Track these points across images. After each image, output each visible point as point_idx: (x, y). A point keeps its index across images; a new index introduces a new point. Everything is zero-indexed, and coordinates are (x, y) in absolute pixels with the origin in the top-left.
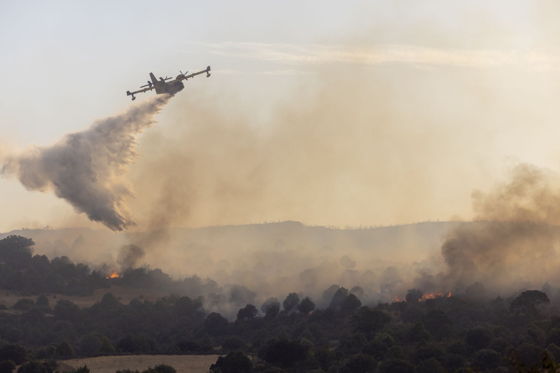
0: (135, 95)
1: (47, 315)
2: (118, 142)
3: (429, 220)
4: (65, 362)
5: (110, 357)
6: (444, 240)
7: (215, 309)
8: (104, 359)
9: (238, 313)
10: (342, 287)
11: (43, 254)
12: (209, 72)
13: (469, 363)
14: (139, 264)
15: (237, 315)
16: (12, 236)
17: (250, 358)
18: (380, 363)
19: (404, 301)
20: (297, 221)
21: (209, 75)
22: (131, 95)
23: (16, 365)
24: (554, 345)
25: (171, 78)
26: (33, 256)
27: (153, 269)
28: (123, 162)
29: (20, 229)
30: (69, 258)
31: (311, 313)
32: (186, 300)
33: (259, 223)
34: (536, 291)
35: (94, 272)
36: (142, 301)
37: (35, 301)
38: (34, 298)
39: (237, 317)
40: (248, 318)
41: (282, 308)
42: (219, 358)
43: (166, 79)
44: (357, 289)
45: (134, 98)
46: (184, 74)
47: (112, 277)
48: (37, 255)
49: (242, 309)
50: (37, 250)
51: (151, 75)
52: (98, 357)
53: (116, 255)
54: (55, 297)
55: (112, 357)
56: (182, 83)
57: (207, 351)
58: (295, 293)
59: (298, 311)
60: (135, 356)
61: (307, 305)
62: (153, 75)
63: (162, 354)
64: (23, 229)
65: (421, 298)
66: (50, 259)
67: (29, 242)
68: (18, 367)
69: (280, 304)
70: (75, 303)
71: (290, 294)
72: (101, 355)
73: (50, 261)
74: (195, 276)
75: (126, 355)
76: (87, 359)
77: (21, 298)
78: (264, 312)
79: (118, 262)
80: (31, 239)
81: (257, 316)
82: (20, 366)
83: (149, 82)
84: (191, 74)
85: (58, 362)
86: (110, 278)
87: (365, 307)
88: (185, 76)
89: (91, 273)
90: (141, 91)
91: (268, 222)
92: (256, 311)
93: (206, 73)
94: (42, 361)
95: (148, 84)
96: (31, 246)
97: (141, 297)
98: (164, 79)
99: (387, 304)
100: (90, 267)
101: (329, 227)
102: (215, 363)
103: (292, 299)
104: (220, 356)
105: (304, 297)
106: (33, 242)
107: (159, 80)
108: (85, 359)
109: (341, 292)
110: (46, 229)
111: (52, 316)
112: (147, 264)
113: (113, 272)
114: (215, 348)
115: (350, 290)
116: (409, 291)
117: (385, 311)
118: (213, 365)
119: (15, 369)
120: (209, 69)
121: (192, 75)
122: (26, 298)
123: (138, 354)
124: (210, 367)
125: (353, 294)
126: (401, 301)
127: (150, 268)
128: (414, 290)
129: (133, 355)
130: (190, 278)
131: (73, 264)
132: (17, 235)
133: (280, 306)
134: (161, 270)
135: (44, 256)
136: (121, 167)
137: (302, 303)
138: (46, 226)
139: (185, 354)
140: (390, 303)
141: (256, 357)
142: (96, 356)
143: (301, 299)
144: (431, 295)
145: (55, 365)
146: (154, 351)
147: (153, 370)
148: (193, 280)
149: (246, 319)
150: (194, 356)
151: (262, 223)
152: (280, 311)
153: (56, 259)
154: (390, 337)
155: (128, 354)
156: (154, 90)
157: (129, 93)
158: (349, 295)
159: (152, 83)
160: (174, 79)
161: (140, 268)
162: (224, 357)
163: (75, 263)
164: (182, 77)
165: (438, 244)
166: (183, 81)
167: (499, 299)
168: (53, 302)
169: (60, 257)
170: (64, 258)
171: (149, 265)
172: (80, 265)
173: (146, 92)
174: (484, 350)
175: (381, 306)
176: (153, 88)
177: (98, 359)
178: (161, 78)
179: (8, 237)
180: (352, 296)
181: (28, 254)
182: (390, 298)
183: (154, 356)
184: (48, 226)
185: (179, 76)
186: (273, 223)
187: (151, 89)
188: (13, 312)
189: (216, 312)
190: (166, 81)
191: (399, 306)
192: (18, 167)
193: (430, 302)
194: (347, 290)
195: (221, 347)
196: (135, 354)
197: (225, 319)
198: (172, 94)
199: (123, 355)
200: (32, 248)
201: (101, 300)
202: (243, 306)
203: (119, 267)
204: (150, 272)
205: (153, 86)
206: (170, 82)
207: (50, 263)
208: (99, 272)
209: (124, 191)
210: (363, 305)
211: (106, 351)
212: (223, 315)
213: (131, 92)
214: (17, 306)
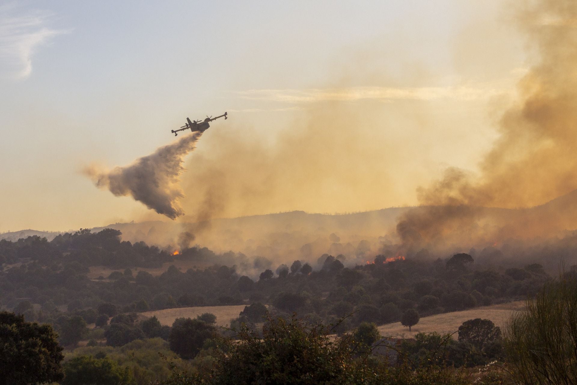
0: (177, 133)
1: (131, 282)
2: (172, 161)
3: (393, 207)
4: (143, 314)
5: (173, 309)
6: (399, 222)
7: (244, 274)
8: (169, 310)
9: (260, 276)
10: (330, 256)
11: (128, 241)
12: (226, 116)
13: (417, 305)
14: (192, 244)
15: (260, 277)
16: (106, 229)
17: (267, 306)
18: (355, 307)
19: (373, 264)
20: (301, 210)
21: (226, 118)
22: (174, 133)
23: (110, 317)
24: (476, 291)
25: (201, 121)
26: (121, 242)
27: (202, 248)
28: (177, 174)
29: (114, 223)
30: (145, 243)
31: (309, 274)
32: (225, 267)
33: (276, 213)
34: (464, 254)
35: (162, 252)
36: (195, 270)
37: (123, 273)
38: (122, 271)
39: (259, 278)
40: (267, 279)
41: (290, 271)
42: (245, 307)
43: (197, 122)
44: (340, 256)
45: (176, 135)
46: (209, 118)
47: (175, 254)
48: (124, 241)
49: (263, 273)
50: (124, 238)
51: (188, 119)
52: (165, 310)
53: (176, 240)
54: (136, 270)
55: (174, 309)
56: (208, 124)
57: (238, 302)
58: (298, 261)
59: (300, 273)
60: (189, 308)
61: (307, 268)
62: (189, 119)
63: (208, 305)
64: (116, 223)
65: (385, 261)
66: (132, 244)
67: (118, 233)
68: (111, 319)
69: (289, 269)
70: (150, 273)
71: (295, 261)
72: (167, 308)
73: (133, 245)
74: (231, 251)
75: (184, 307)
76: (158, 311)
77: (114, 271)
78: (278, 274)
79: (179, 244)
80: (119, 231)
81: (273, 277)
82: (112, 318)
83: (186, 124)
84: (214, 117)
85: (138, 314)
86: (173, 255)
87: (347, 269)
88: (211, 119)
89: (160, 252)
90: (181, 130)
91: (282, 212)
92: (272, 274)
93: (224, 116)
94: (127, 314)
95: (186, 125)
96: (119, 236)
97: (195, 267)
98: (196, 121)
99: (362, 266)
100: (159, 248)
101: (324, 214)
102: (243, 311)
103: (297, 264)
104: (246, 306)
105: (305, 263)
106: (121, 233)
107: (193, 122)
108: (157, 311)
109: (329, 259)
110: (132, 223)
111: (134, 282)
112: (198, 244)
113: (175, 251)
114: (245, 300)
115: (335, 257)
116: (377, 256)
117: (360, 271)
118: (241, 312)
119: (108, 320)
120: (226, 114)
121: (215, 119)
122: (117, 271)
123: (192, 306)
124: (239, 314)
125: (338, 259)
126: (371, 263)
127: (200, 247)
128: (379, 256)
129: (188, 307)
130: (227, 253)
131: (147, 246)
132: (110, 228)
133: (288, 270)
134: (207, 248)
135: (128, 242)
136: (175, 177)
137: (303, 267)
138: (132, 221)
139: (224, 305)
140: (364, 265)
141: (271, 306)
142: (163, 309)
143: (302, 265)
144: (392, 259)
145: (136, 316)
146: (203, 304)
147: (200, 317)
148: (229, 254)
149: (266, 279)
150: (230, 306)
151: (278, 213)
152: (289, 273)
153: (137, 243)
154: (363, 289)
155: (185, 307)
156: (190, 129)
157: (173, 131)
158: (335, 260)
159: (188, 124)
160: (203, 121)
161: (193, 247)
162: (249, 307)
163: (150, 246)
164: (208, 120)
165: (395, 224)
166: (209, 123)
167: (439, 260)
168: (135, 273)
169: (139, 242)
170: (142, 243)
171: (199, 245)
172: (153, 247)
173: (184, 130)
174: (427, 296)
175: (358, 267)
176: (189, 127)
177: (164, 311)
178: (194, 121)
179: (104, 230)
180: (337, 261)
181: (118, 241)
182: (363, 262)
183: (202, 307)
184: (133, 221)
185: (207, 119)
186: (286, 212)
187: (188, 128)
188: (108, 281)
189: (245, 275)
190: (198, 123)
191: (369, 267)
192: (108, 181)
193: (391, 263)
194: (334, 257)
195: (248, 300)
196: (190, 307)
197: (252, 280)
198: (202, 131)
199: (182, 307)
200: (120, 237)
201: (167, 270)
202: (264, 271)
203: (179, 247)
204: (200, 250)
205: (189, 126)
206: (201, 123)
207: (133, 246)
208: (165, 251)
209: (177, 194)
210: (345, 267)
211: (170, 305)
212: (250, 277)
213: (174, 130)
214: (110, 277)
